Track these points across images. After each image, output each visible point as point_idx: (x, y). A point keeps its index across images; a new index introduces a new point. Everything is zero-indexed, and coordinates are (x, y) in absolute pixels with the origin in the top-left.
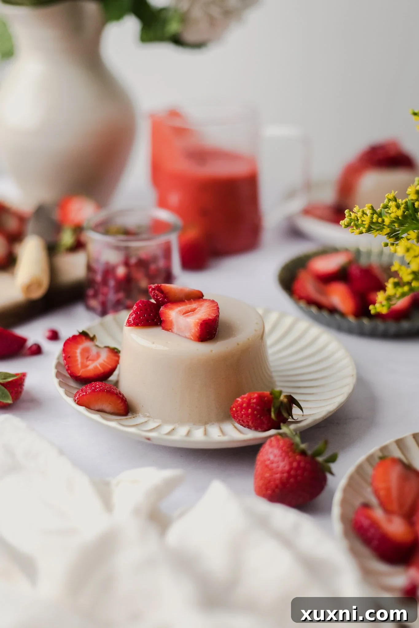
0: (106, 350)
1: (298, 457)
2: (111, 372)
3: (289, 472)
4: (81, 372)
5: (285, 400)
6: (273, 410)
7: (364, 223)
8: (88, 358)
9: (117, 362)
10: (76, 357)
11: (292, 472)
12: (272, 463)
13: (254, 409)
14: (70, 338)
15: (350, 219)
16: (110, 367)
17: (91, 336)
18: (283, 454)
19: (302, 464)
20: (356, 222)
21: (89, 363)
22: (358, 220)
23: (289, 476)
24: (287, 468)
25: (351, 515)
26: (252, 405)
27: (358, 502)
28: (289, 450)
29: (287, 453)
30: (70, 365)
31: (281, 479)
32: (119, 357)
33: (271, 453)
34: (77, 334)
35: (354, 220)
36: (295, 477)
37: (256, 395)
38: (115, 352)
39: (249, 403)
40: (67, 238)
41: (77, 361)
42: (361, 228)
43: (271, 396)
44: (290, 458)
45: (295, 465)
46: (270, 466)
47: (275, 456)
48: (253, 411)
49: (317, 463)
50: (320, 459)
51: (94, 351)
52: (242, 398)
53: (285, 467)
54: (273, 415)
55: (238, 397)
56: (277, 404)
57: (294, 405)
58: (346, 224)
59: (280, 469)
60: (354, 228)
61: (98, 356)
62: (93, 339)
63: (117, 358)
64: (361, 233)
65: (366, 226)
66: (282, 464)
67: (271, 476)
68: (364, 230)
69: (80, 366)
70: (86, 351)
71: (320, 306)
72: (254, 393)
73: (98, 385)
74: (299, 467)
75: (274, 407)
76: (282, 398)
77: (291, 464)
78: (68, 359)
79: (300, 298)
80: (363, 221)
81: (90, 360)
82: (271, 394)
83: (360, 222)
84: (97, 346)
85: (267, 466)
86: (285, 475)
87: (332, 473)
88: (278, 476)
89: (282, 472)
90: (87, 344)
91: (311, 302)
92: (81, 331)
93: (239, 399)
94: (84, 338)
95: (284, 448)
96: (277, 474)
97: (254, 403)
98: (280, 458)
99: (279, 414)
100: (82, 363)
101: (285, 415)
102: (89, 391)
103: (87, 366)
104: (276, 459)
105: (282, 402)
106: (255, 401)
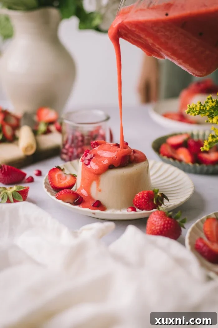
0: (70, 175)
1: (168, 219)
2: (73, 185)
3: (164, 225)
4: (58, 185)
5: (160, 195)
6: (154, 199)
7: (197, 110)
8: (61, 179)
9: (76, 181)
10: (55, 178)
11: (165, 226)
12: (155, 222)
13: (145, 199)
14: (51, 169)
15: (190, 108)
16: (72, 183)
17: (62, 168)
18: (161, 217)
19: (170, 222)
20: (193, 110)
21: (61, 181)
22: (194, 109)
23: (164, 228)
24: (163, 224)
25: (194, 242)
26: (144, 197)
27: (197, 238)
28: (163, 215)
29: (162, 217)
30: (53, 182)
31: (160, 229)
32: (76, 179)
33: (155, 217)
34: (55, 167)
35: (191, 109)
36: (167, 228)
37: (146, 192)
38: (74, 176)
39: (143, 197)
40: (42, 128)
41: (56, 180)
42: (195, 113)
43: (153, 193)
44: (164, 219)
45: (166, 222)
46: (155, 223)
47: (157, 218)
48: (145, 200)
49: (177, 222)
50: (178, 221)
51: (64, 176)
52: (140, 194)
53: (162, 223)
54: (155, 202)
55: (138, 194)
56: (157, 197)
57: (164, 198)
58: (188, 111)
59: (159, 224)
60: (192, 113)
61: (66, 178)
62: (63, 170)
63: (75, 179)
64: (195, 115)
65: (198, 112)
66: (160, 222)
67: (155, 228)
68: (197, 114)
69: (57, 182)
70: (60, 176)
71: (174, 159)
72: (145, 191)
73: (68, 190)
74: (168, 223)
75: (155, 198)
76: (158, 194)
77: (165, 221)
78: (52, 179)
79: (164, 155)
80: (196, 109)
81: (62, 180)
82: (153, 192)
83: (195, 109)
84: (65, 173)
85: (153, 224)
86: (162, 227)
87: (184, 228)
88: (159, 227)
89: (160, 226)
90: (60, 172)
91: (169, 157)
92: (57, 166)
93: (138, 195)
94: (58, 170)
95: (161, 215)
96: (158, 227)
97: (145, 196)
98: (159, 220)
99: (157, 201)
100: (58, 181)
101: (160, 202)
102: (64, 192)
103: (61, 182)
104: (158, 220)
105: (158, 196)
106: (146, 195)
